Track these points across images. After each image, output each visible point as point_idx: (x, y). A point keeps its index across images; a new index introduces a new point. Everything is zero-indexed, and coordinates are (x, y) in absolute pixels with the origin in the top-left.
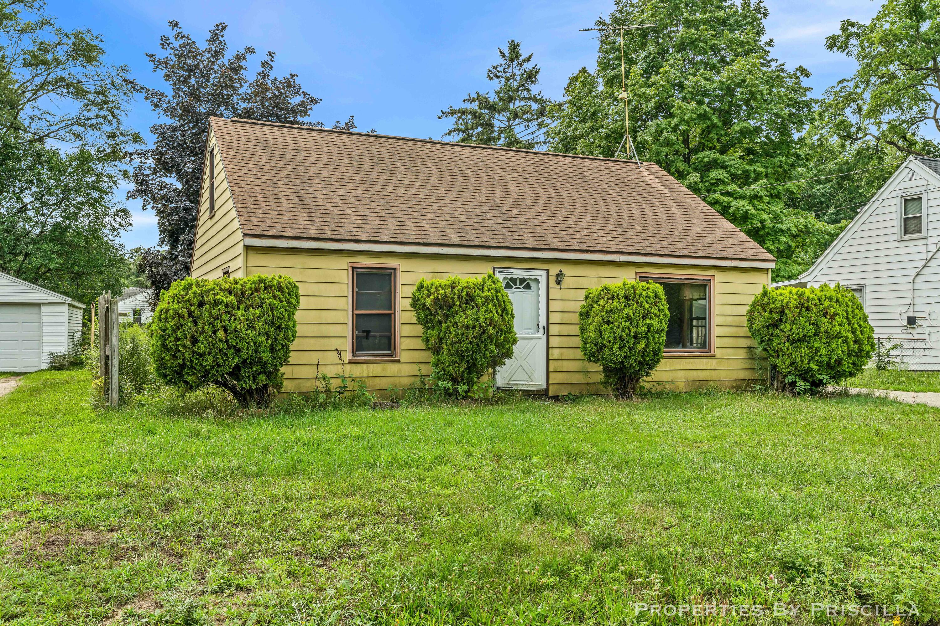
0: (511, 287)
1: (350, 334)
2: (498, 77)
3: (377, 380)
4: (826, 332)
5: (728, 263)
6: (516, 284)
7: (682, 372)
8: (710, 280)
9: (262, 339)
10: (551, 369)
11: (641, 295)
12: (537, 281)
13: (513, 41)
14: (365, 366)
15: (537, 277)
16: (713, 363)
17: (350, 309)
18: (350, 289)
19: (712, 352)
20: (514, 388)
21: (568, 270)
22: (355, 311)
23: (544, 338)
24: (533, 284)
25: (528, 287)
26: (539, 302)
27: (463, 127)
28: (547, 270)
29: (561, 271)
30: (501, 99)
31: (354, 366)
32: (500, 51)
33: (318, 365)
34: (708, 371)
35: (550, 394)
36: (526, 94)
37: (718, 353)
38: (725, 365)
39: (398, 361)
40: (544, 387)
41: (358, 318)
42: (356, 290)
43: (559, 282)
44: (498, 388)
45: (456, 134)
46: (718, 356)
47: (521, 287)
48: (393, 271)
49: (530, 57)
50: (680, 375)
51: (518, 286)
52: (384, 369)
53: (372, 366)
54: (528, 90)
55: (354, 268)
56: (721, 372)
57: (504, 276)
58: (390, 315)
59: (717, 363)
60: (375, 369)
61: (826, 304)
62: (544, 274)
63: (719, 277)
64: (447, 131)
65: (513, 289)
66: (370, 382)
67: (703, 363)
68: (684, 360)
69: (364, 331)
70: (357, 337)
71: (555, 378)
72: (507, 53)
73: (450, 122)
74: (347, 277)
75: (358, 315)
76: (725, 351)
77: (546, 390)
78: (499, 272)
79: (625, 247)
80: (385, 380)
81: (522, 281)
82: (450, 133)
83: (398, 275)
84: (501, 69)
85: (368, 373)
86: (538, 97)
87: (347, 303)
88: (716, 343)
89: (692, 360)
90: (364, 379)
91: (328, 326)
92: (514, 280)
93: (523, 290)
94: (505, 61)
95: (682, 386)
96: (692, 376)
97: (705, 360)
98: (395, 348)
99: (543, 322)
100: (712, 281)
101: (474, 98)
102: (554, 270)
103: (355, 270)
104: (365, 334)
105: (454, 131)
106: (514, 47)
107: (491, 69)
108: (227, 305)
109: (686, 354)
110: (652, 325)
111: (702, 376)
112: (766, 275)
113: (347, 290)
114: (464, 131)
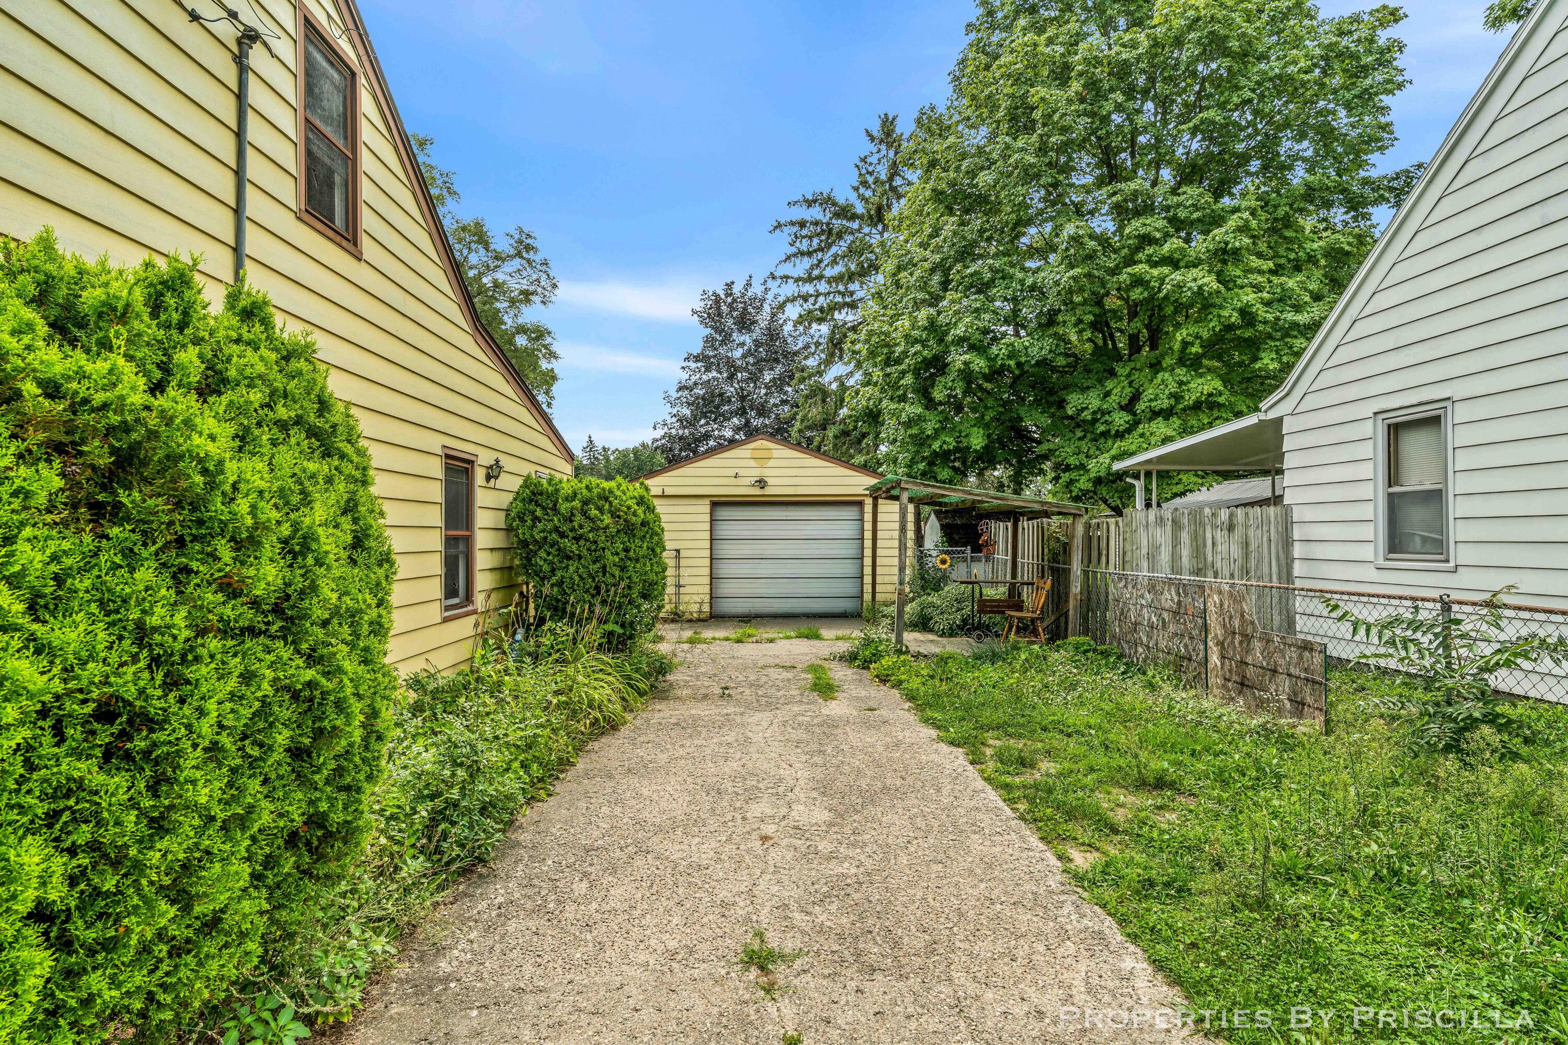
2: (870, 173)
13: (885, 116)
27: (805, 248)
32: (869, 134)
45: (798, 261)
64: (780, 258)
72: (878, 135)
106: (887, 123)
114: (809, 254)
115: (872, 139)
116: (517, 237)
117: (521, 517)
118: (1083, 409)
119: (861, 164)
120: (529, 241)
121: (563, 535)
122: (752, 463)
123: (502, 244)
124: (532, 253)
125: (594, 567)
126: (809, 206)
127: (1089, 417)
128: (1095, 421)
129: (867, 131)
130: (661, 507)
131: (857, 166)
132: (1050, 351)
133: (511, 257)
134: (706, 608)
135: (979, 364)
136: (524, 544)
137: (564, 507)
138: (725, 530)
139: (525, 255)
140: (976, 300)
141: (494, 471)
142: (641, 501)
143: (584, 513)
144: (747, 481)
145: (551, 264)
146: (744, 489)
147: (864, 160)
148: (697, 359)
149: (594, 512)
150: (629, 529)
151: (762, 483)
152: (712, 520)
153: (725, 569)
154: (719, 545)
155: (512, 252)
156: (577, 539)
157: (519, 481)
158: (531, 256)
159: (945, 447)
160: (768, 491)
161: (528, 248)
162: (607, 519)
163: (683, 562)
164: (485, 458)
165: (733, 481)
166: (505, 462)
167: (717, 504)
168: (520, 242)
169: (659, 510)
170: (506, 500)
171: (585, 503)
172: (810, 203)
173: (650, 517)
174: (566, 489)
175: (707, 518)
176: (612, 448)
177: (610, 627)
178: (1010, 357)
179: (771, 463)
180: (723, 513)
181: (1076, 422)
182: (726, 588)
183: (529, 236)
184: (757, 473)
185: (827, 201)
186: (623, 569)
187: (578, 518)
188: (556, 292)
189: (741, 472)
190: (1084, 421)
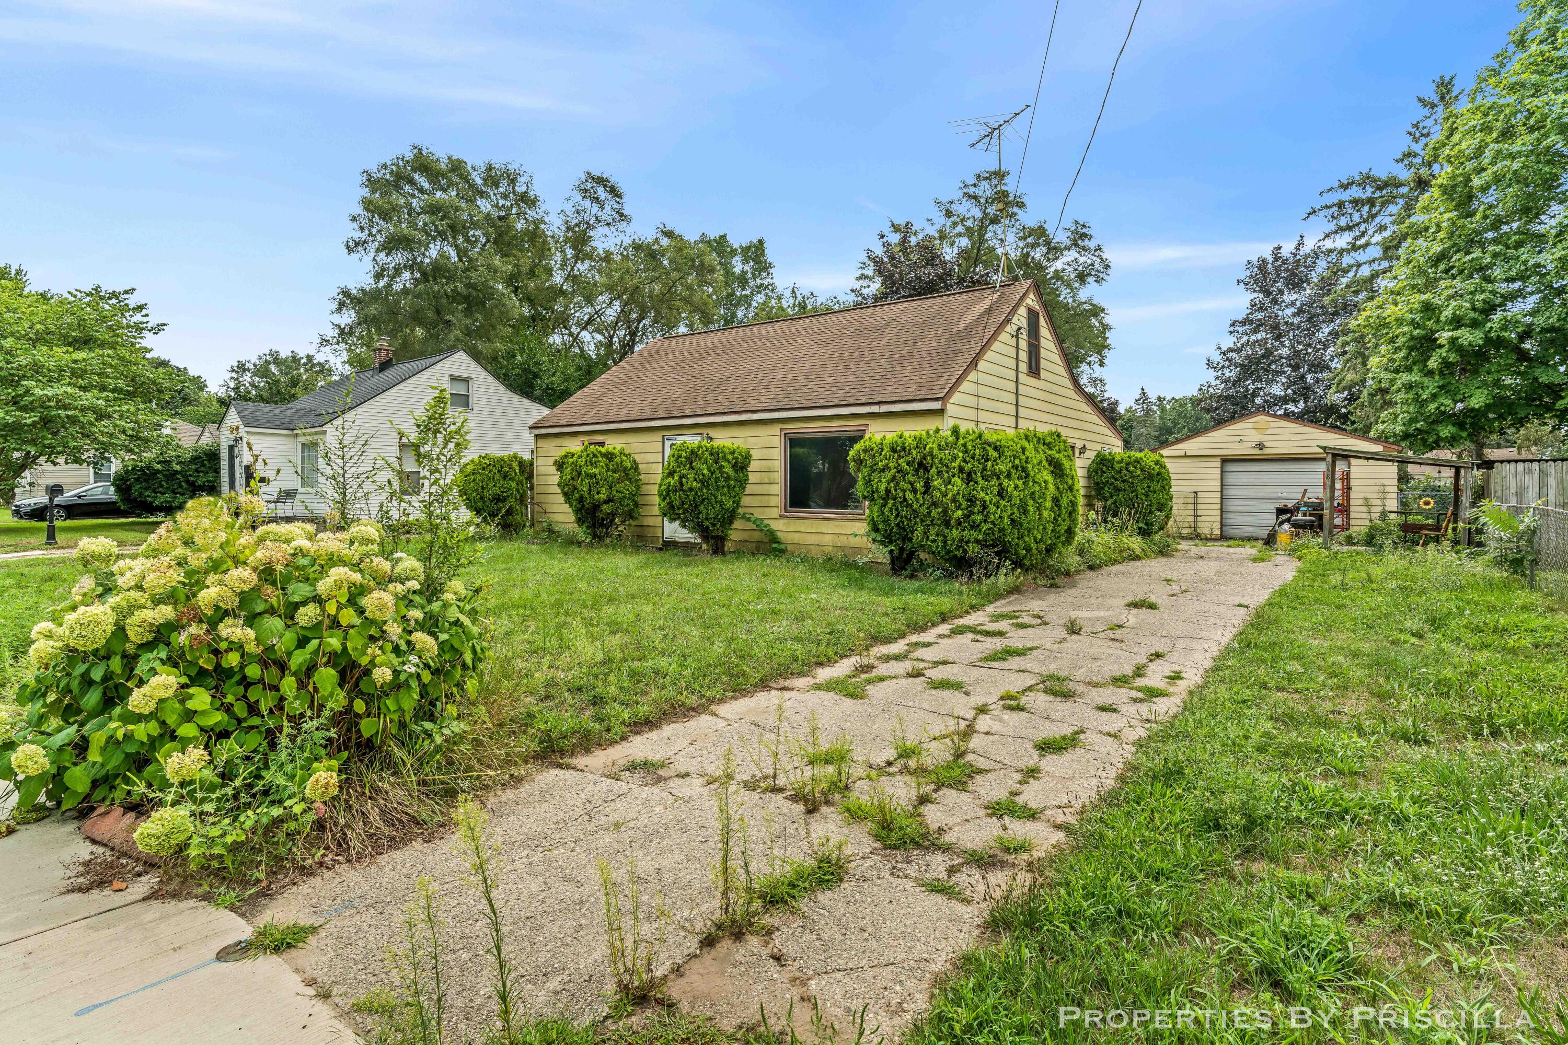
5: (874, 409)
7: (830, 536)
8: (865, 431)
21: (716, 433)
28: (702, 434)
29: (707, 435)
44: (666, 538)
63: (876, 425)
67: (856, 527)
68: (832, 523)
78: (667, 439)
79: (770, 404)
89: (842, 523)
95: (829, 552)
96: (842, 541)
97: (857, 524)
102: (705, 433)
109: (833, 516)
111: (853, 541)
114: (1349, 228)
115: (1426, 104)
116: (1073, 228)
117: (1095, 471)
120: (1084, 230)
121: (1116, 480)
122: (1254, 432)
123: (1061, 237)
124: (1086, 241)
125: (1132, 495)
126: (1346, 188)
129: (1420, 100)
130: (1169, 464)
131: (1409, 133)
133: (1067, 248)
134: (1218, 532)
136: (1097, 484)
137: (1117, 466)
138: (1231, 478)
139: (1080, 242)
141: (1083, 450)
142: (1157, 463)
143: (1127, 469)
144: (1249, 445)
145: (1104, 249)
146: (1247, 449)
147: (1416, 126)
148: (1243, 323)
149: (1132, 469)
150: (1150, 477)
151: (1261, 446)
152: (1222, 472)
153: (1231, 506)
154: (1226, 489)
155: (1069, 243)
156: (1124, 481)
157: (1095, 453)
158: (1086, 242)
159: (1442, 408)
160: (1266, 451)
161: (1083, 236)
162: (1138, 472)
163: (1199, 501)
164: (1079, 444)
165: (1237, 445)
166: (1089, 445)
167: (1226, 461)
168: (1075, 232)
169: (1168, 465)
170: (1088, 462)
171: (1128, 464)
173: (1162, 471)
174: (1118, 458)
175: (1219, 470)
176: (1169, 397)
177: (1141, 525)
179: (1269, 431)
180: (1230, 467)
182: (1232, 519)
183: (1084, 226)
184: (1258, 439)
185: (1367, 180)
186: (1147, 496)
187: (1124, 472)
188: (1109, 271)
189: (1244, 438)
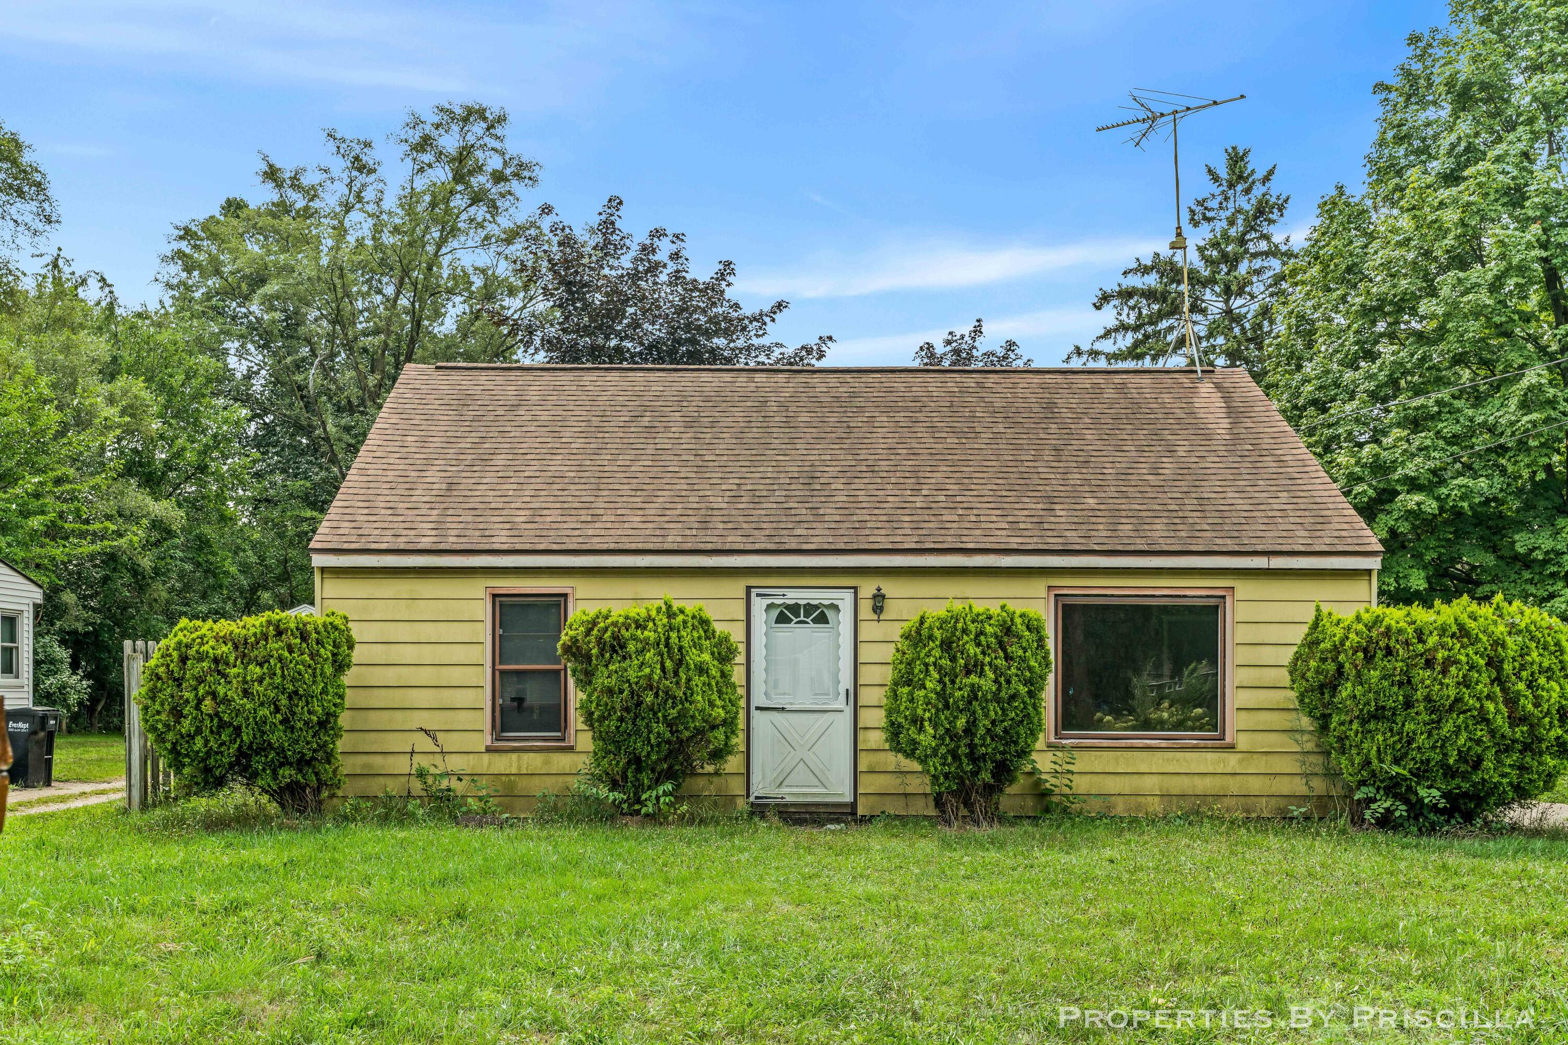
0: (789, 621)
1: (489, 704)
2: (1209, 220)
3: (536, 781)
4: (1428, 699)
5: (1260, 562)
6: (798, 616)
7: (1155, 778)
8: (1224, 597)
9: (264, 712)
10: (862, 767)
11: (965, 631)
12: (835, 608)
13: (1234, 148)
14: (514, 756)
15: (835, 602)
16: (1231, 762)
17: (489, 664)
18: (489, 631)
19: (1228, 739)
20: (789, 799)
21: (890, 588)
22: (498, 667)
23: (849, 711)
24: (830, 614)
25: (822, 619)
26: (839, 647)
27: (1132, 321)
28: (855, 588)
29: (879, 590)
30: (1209, 261)
31: (496, 756)
32: (1210, 171)
33: (412, 753)
34: (1217, 778)
35: (861, 811)
36: (1263, 246)
37: (1243, 742)
38: (1259, 765)
39: (570, 749)
40: (848, 798)
41: (502, 678)
42: (499, 631)
43: (878, 609)
44: (757, 798)
45: (1120, 337)
46: (1241, 746)
47: (809, 620)
48: (562, 599)
49: (1271, 172)
50: (1150, 784)
51: (802, 618)
52: (546, 763)
53: (527, 757)
54: (1267, 237)
55: (494, 596)
56: (1251, 779)
57: (769, 601)
58: (557, 672)
59: (1240, 762)
60: (532, 761)
61: (1432, 641)
62: (848, 596)
63: (1244, 589)
64: (1102, 332)
65: (792, 625)
66: (522, 783)
67: (1208, 761)
68: (1159, 755)
69: (513, 700)
70: (502, 707)
71: (869, 784)
72: (1223, 173)
73: (1109, 316)
74: (483, 610)
75: (502, 672)
76: (1259, 737)
77: (854, 805)
78: (758, 595)
79: (1020, 540)
80: (549, 781)
81: (810, 609)
82: (1107, 334)
83: (570, 606)
84: (1214, 204)
85: (519, 768)
86: (1283, 248)
87: (484, 654)
88: (1234, 721)
89: (1179, 755)
90: (512, 778)
91: (451, 691)
92: (794, 609)
93: (812, 625)
94: (1221, 188)
95: (1156, 806)
96: (1176, 785)
97: (1210, 756)
98: (566, 727)
99: (846, 681)
100: (1228, 600)
101: (1146, 266)
102: (868, 588)
103: (497, 599)
104: (516, 704)
105: (1116, 330)
106: (1236, 159)
107: (1194, 207)
108: (216, 660)
109: (1164, 743)
110: (980, 687)
111: (1203, 785)
112: (1365, 584)
113: (484, 633)
115: (1216, 178)
118: (1535, 549)
119: (1198, 209)
127: (1540, 557)
128: (1546, 562)
132: (1501, 490)
135: (1431, 506)
140: (1426, 438)
147: (1200, 203)
172: (1145, 270)
178: (1462, 498)
181: (1525, 561)
190: (1535, 560)
